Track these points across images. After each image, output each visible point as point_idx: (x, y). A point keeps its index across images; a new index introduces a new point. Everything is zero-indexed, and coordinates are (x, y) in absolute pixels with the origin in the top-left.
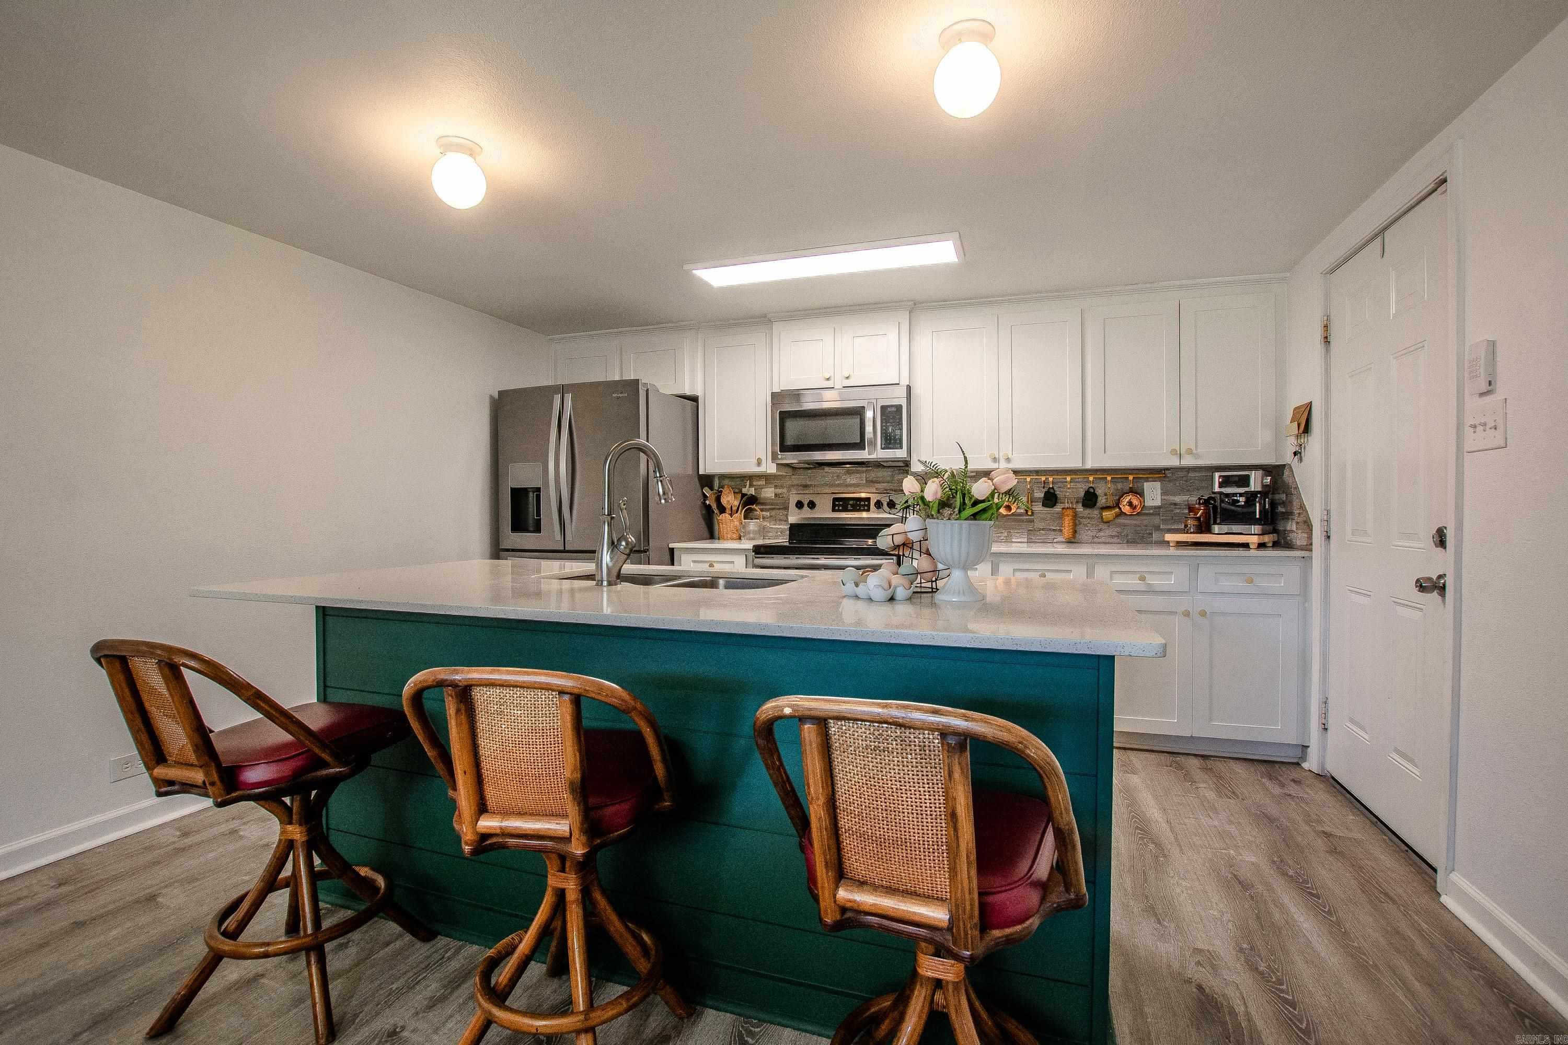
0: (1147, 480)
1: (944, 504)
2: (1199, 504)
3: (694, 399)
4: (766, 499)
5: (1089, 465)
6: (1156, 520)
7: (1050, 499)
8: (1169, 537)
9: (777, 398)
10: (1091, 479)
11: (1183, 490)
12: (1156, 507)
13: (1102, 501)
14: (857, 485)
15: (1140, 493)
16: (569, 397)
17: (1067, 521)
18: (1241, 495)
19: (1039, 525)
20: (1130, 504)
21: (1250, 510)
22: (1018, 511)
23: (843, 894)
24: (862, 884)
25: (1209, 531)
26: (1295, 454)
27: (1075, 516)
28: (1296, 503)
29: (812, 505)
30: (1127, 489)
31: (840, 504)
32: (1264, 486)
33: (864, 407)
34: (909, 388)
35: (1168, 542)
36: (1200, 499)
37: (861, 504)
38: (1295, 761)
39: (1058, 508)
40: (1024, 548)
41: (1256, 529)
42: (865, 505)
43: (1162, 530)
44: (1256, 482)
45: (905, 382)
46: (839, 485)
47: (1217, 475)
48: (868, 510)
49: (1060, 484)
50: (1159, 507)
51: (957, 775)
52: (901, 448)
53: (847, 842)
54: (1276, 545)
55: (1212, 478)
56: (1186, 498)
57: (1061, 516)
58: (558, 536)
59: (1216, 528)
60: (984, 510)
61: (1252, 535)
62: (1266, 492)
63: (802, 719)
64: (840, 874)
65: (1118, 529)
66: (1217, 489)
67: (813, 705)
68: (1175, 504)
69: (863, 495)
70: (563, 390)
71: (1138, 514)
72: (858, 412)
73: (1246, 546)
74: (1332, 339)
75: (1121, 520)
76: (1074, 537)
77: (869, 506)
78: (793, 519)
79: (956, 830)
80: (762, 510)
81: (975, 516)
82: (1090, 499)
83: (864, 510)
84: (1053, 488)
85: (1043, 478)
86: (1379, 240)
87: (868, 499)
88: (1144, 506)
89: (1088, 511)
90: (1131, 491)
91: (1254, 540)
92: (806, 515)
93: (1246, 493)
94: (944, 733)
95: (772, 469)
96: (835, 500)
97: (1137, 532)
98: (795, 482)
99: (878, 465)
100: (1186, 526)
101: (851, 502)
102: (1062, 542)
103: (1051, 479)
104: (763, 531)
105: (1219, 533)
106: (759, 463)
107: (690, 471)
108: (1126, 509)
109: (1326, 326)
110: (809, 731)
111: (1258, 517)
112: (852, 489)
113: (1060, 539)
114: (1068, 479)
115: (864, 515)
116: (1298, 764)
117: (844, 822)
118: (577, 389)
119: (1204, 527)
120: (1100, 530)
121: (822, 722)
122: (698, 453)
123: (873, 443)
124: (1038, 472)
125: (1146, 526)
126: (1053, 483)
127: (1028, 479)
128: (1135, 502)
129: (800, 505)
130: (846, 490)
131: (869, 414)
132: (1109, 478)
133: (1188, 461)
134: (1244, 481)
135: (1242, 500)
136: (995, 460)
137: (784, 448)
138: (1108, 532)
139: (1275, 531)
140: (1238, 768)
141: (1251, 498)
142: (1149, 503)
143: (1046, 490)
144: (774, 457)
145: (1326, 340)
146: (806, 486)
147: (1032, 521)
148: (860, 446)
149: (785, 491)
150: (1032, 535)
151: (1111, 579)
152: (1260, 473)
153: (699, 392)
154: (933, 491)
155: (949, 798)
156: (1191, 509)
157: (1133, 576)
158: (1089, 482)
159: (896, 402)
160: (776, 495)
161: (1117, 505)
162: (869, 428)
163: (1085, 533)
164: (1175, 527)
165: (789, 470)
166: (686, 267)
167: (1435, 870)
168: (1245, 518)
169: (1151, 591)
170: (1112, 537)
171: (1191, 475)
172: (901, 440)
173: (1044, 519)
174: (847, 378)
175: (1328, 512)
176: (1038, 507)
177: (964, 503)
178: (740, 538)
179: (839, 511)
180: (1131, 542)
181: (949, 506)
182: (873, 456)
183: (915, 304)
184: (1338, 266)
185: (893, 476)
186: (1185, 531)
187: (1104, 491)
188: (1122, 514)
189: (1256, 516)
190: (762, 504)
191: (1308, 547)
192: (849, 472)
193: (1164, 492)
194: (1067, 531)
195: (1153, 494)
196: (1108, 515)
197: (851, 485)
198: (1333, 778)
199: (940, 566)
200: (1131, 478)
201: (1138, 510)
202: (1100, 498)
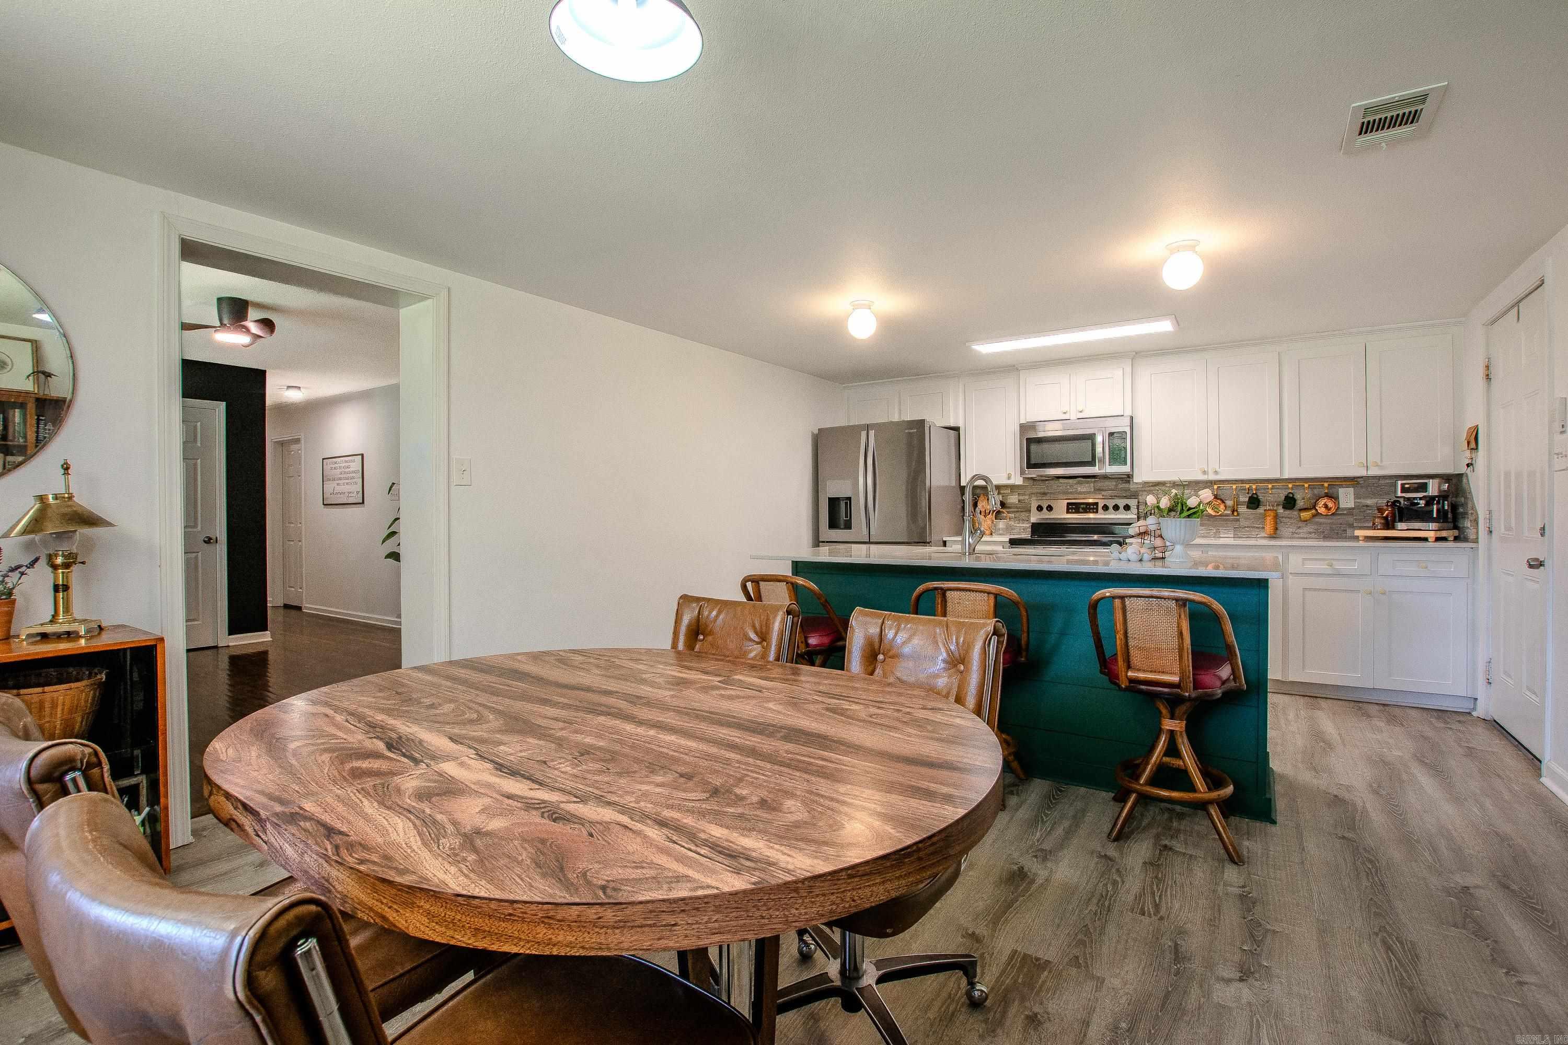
0: (1341, 486)
1: (1171, 510)
2: (1387, 506)
3: (956, 429)
4: (1012, 504)
5: (1286, 476)
6: (1350, 519)
7: (1254, 502)
8: (1358, 533)
9: (1024, 428)
10: (1290, 486)
11: (1374, 495)
12: (1350, 509)
13: (1300, 504)
14: (1089, 493)
15: (1334, 497)
16: (872, 433)
17: (1269, 521)
18: (1421, 499)
19: (1243, 523)
20: (1326, 506)
21: (1428, 509)
22: (1226, 512)
23: (1130, 674)
24: (1139, 670)
25: (1393, 528)
26: (1468, 465)
27: (1276, 517)
28: (1470, 505)
29: (1050, 508)
30: (1323, 493)
31: (1073, 508)
32: (1440, 491)
33: (1095, 434)
34: (1132, 418)
35: (1358, 537)
36: (1388, 502)
37: (1091, 508)
38: (1468, 711)
39: (1261, 510)
40: (1231, 541)
41: (1432, 526)
42: (1093, 508)
43: (1353, 527)
44: (1433, 488)
45: (1128, 413)
46: (1071, 493)
47: (1400, 483)
48: (1097, 512)
49: (1263, 491)
50: (1353, 509)
51: (1183, 616)
52: (1126, 464)
53: (1132, 652)
54: (1456, 539)
55: (1395, 486)
56: (1375, 501)
57: (1264, 516)
58: (865, 531)
59: (1400, 525)
60: (1194, 513)
61: (1429, 530)
62: (1443, 496)
63: (1114, 597)
64: (1129, 667)
65: (1316, 527)
66: (1399, 494)
67: (1120, 591)
68: (1367, 506)
69: (1091, 501)
70: (868, 427)
71: (1333, 514)
72: (1091, 437)
73: (1425, 539)
74: (1491, 376)
75: (1317, 519)
76: (1275, 533)
77: (1097, 509)
78: (1033, 519)
79: (1182, 639)
80: (1008, 512)
81: (1189, 516)
82: (1289, 503)
83: (1094, 512)
84: (1256, 494)
85: (1247, 486)
86: (1516, 308)
87: (1097, 504)
88: (1338, 508)
89: (1288, 512)
90: (1328, 496)
91: (1431, 535)
92: (1046, 516)
93: (1424, 497)
94: (1177, 600)
95: (1018, 480)
96: (1068, 504)
97: (1332, 530)
98: (1036, 491)
99: (1105, 477)
100: (1374, 524)
101: (1082, 506)
102: (1265, 537)
103: (1254, 487)
104: (1009, 529)
105: (1402, 529)
106: (1009, 478)
107: (954, 483)
108: (1322, 510)
109: (1487, 367)
110: (1117, 602)
111: (1435, 516)
112: (1083, 496)
113: (1263, 535)
114: (1270, 486)
115: (1092, 516)
116: (1469, 713)
117: (1131, 643)
118: (878, 427)
119: (1389, 524)
120: (1299, 528)
121: (1122, 598)
122: (960, 469)
123: (1102, 461)
124: (1243, 481)
125: (1341, 524)
126: (1256, 489)
127: (1234, 487)
128: (1330, 504)
129: (1040, 508)
130: (1076, 496)
131: (1099, 439)
132: (1306, 485)
133: (1373, 472)
134: (1423, 487)
135: (1422, 503)
136: (1204, 472)
137: (1030, 465)
138: (1306, 529)
139: (1456, 527)
140: (1413, 713)
141: (1430, 501)
142: (1343, 505)
143: (1250, 495)
144: (1022, 473)
145: (1488, 377)
146: (1045, 494)
147: (1238, 520)
148: (1092, 463)
149: (1027, 497)
150: (1238, 531)
151: (1303, 565)
152: (1436, 481)
153: (960, 424)
154: (1165, 503)
155: (1179, 626)
156: (1380, 510)
157: (1322, 562)
158: (1288, 488)
159: (1121, 430)
160: (1019, 501)
161: (1314, 507)
162: (1099, 449)
163: (1285, 530)
164: (1367, 525)
165: (1031, 482)
166: (967, 344)
167: (1540, 761)
168: (1424, 516)
169: (1339, 574)
170: (1310, 533)
171: (1382, 482)
172: (1125, 458)
173: (1246, 519)
174: (1081, 412)
175: (1490, 512)
176: (1243, 509)
177: (1182, 509)
178: (991, 534)
179: (1071, 513)
180: (1326, 538)
181: (1174, 511)
182: (1103, 471)
183: (1136, 353)
184: (1498, 319)
185: (1116, 485)
186: (1374, 528)
187: (1301, 498)
188: (1318, 514)
189: (1433, 515)
190: (1009, 508)
191: (1476, 541)
192: (1079, 483)
193: (1357, 496)
194: (1269, 527)
195: (1347, 498)
196: (1305, 515)
197: (1080, 493)
198: (1495, 721)
199: (1168, 544)
200: (1326, 485)
201: (1333, 511)
202: (1298, 502)
